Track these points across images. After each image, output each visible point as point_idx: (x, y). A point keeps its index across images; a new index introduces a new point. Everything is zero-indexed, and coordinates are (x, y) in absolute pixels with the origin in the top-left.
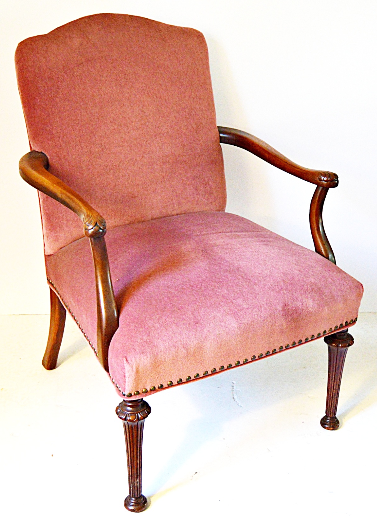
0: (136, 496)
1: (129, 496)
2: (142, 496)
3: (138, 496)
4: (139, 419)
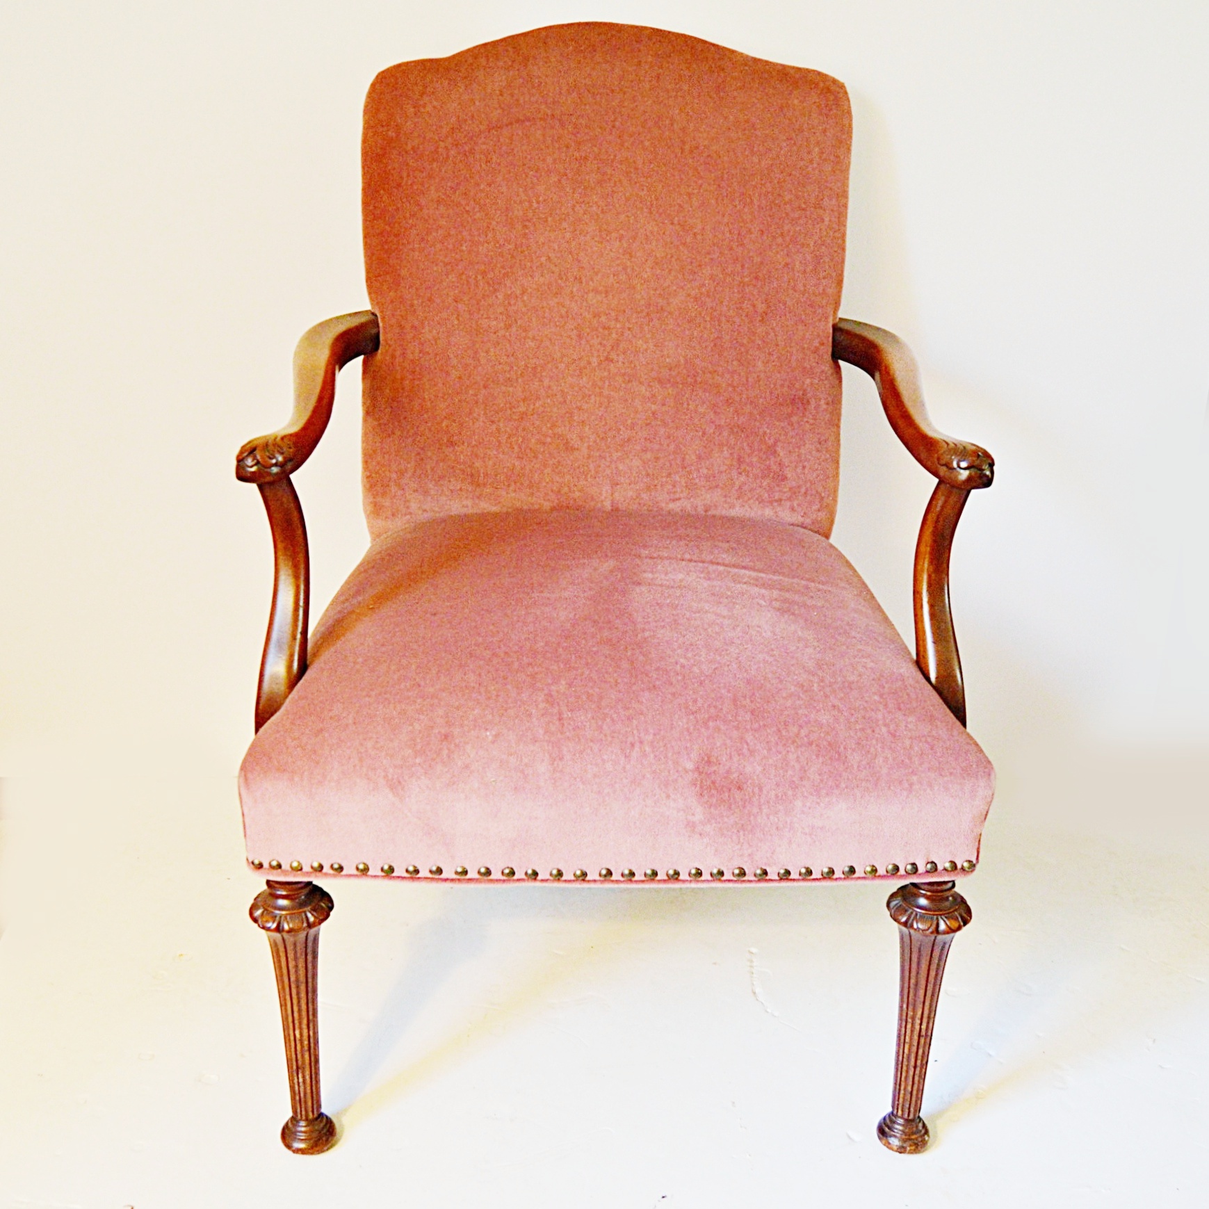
0: (311, 1116)
1: (293, 1119)
2: (321, 1115)
3: (316, 1115)
4: (310, 926)
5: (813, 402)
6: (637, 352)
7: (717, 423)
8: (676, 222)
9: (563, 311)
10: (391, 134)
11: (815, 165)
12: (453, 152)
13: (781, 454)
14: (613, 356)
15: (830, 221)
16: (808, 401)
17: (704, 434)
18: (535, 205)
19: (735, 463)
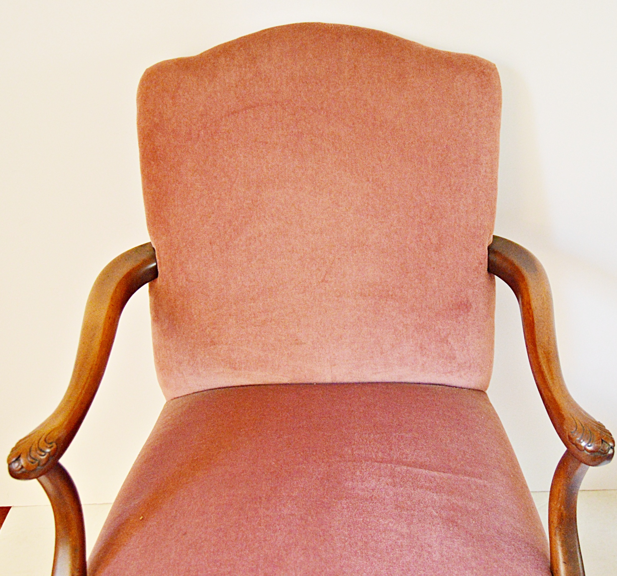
5: (474, 306)
6: (344, 275)
7: (405, 323)
8: (370, 180)
9: (289, 248)
10: (156, 120)
11: (473, 132)
12: (202, 133)
13: (452, 343)
14: (328, 278)
15: (485, 171)
16: (471, 305)
17: (395, 330)
18: (265, 170)
19: (418, 349)
